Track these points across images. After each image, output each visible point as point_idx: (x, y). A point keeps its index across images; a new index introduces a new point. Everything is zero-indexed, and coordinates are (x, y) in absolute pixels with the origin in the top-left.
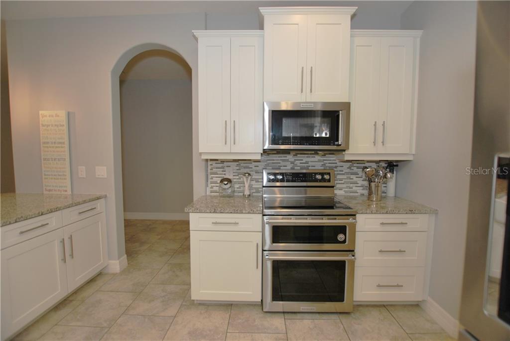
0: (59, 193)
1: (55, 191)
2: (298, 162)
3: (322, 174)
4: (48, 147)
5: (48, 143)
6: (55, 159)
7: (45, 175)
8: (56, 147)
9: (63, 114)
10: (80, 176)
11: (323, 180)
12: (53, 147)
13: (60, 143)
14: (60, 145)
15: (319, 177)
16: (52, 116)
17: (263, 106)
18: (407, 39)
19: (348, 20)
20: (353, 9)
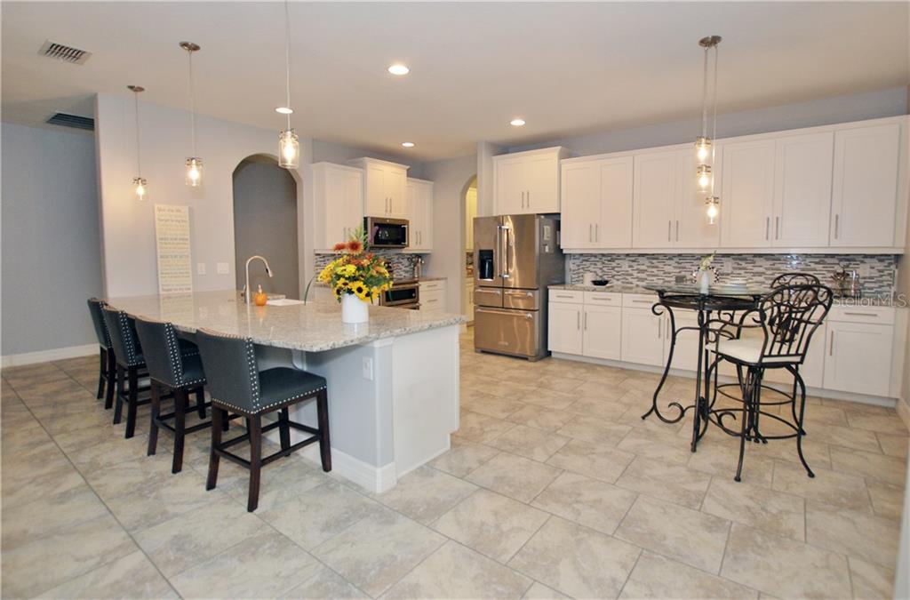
0: (181, 292)
1: (176, 290)
4: (166, 244)
5: (165, 239)
6: (176, 257)
7: (162, 273)
8: (178, 244)
9: (186, 209)
10: (200, 273)
12: (173, 244)
13: (183, 239)
14: (181, 242)
16: (172, 211)
17: (366, 219)
18: (427, 186)
19: (406, 172)
20: (408, 167)
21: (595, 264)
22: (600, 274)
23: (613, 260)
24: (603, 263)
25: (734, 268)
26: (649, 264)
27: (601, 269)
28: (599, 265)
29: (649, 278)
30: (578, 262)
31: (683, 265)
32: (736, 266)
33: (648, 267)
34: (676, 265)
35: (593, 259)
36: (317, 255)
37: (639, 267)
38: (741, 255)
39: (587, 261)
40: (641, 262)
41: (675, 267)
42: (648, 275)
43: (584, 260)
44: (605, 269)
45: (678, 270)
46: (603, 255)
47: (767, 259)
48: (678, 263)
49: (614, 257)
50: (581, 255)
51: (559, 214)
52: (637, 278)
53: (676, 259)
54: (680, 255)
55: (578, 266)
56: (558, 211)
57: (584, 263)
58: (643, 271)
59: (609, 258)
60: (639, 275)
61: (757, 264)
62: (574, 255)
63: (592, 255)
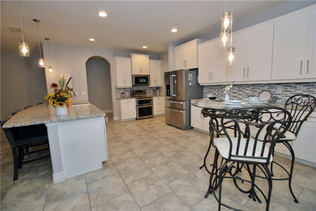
2: (138, 88)
3: (144, 91)
9: (70, 75)
11: (144, 92)
15: (143, 91)
16: (66, 76)
17: (132, 75)
18: (159, 62)
19: (148, 58)
20: (149, 56)
21: (215, 90)
22: (217, 94)
23: (222, 88)
24: (218, 89)
25: (283, 91)
26: (238, 90)
27: (217, 92)
28: (217, 90)
29: (238, 96)
30: (208, 89)
31: (255, 90)
32: (284, 90)
33: (238, 91)
34: (251, 90)
35: (214, 87)
36: (117, 88)
37: (233, 91)
38: (288, 83)
39: (212, 88)
40: (234, 89)
41: (251, 91)
42: (238, 95)
43: (210, 88)
44: (219, 92)
45: (252, 92)
46: (218, 86)
47: (304, 86)
48: (253, 89)
49: (223, 86)
50: (210, 86)
51: (198, 69)
52: (233, 96)
53: (252, 87)
54: (253, 85)
55: (208, 91)
56: (197, 68)
57: (211, 89)
58: (235, 93)
59: (221, 87)
60: (233, 94)
61: (298, 88)
62: (207, 86)
63: (213, 86)
